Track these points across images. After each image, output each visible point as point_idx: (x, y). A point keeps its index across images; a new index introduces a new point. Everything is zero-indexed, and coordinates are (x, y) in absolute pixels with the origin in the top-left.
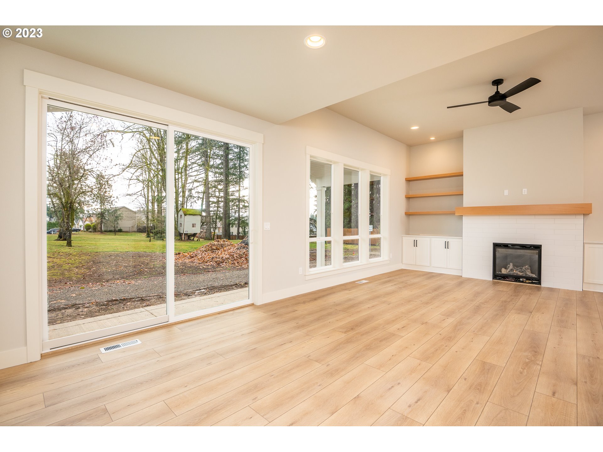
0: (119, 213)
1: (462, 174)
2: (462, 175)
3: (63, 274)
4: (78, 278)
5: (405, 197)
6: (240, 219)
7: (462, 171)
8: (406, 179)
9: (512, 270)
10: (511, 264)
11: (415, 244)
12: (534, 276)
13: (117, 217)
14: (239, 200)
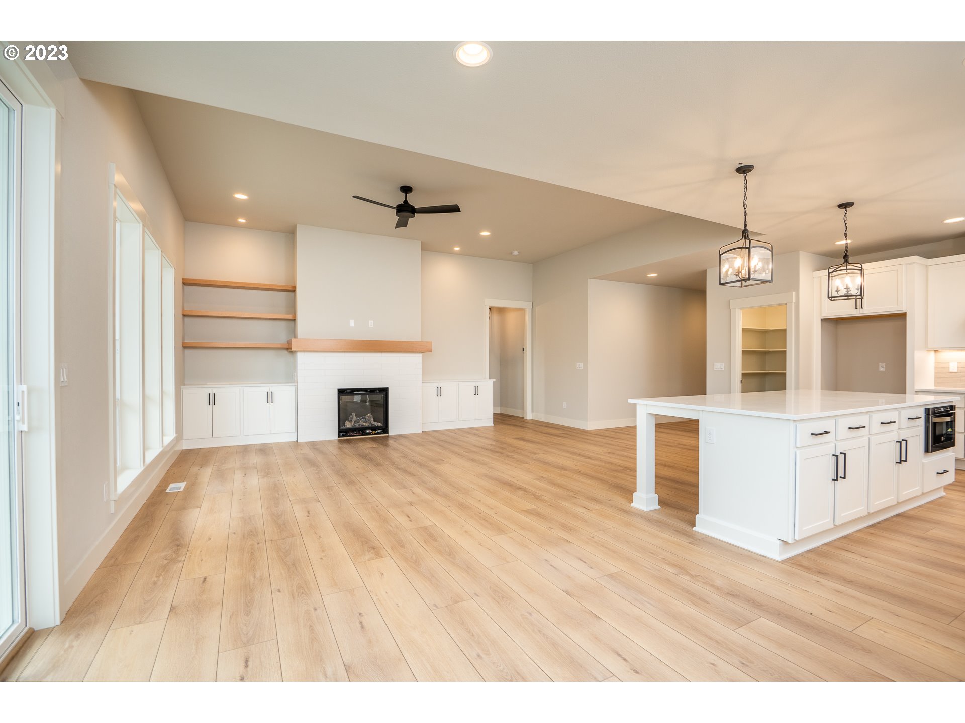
5: (182, 315)
8: (183, 279)
9: (355, 422)
10: (354, 414)
11: (212, 399)
12: (379, 425)
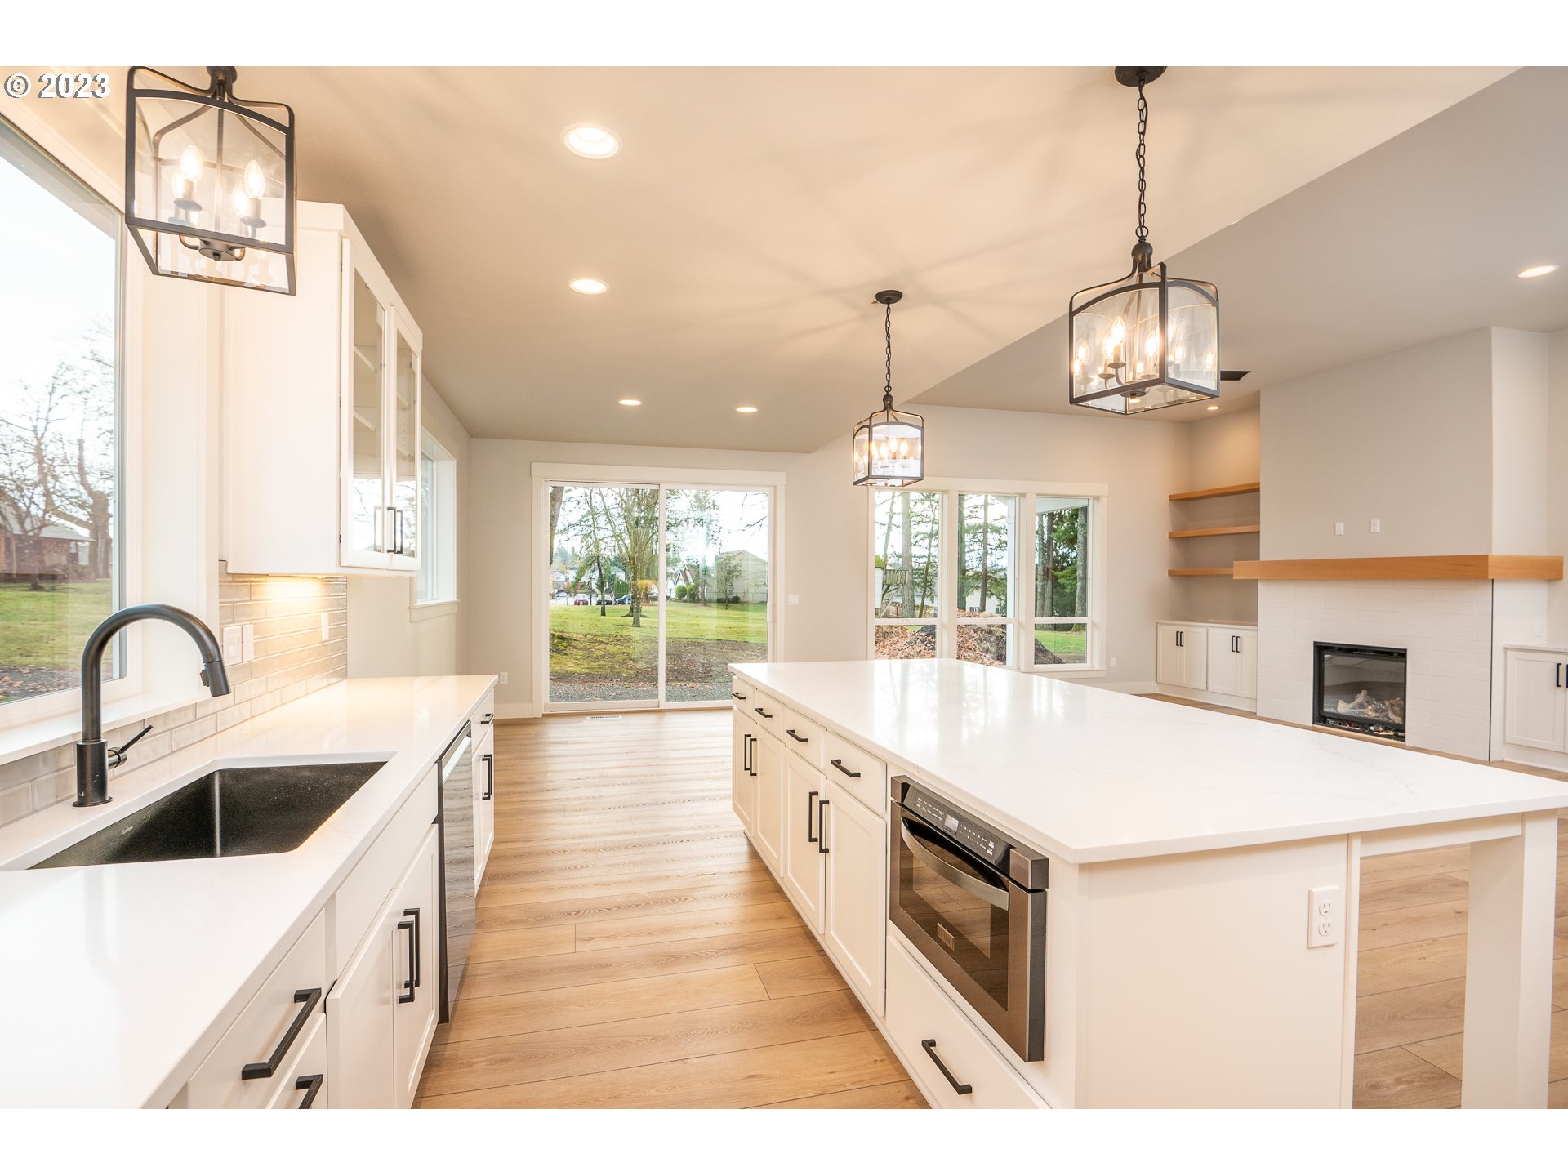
0: (734, 563)
1: (1257, 487)
2: (1258, 490)
3: (612, 667)
4: (630, 674)
5: (1172, 537)
6: (989, 574)
7: (1257, 481)
8: (1170, 496)
9: (1361, 706)
11: (1179, 639)
12: (1397, 721)
13: (730, 572)
14: (986, 528)
